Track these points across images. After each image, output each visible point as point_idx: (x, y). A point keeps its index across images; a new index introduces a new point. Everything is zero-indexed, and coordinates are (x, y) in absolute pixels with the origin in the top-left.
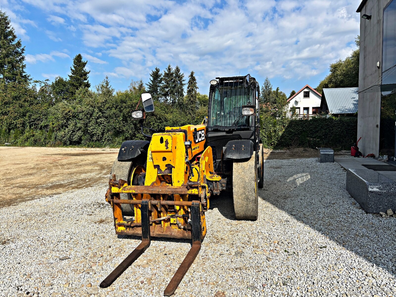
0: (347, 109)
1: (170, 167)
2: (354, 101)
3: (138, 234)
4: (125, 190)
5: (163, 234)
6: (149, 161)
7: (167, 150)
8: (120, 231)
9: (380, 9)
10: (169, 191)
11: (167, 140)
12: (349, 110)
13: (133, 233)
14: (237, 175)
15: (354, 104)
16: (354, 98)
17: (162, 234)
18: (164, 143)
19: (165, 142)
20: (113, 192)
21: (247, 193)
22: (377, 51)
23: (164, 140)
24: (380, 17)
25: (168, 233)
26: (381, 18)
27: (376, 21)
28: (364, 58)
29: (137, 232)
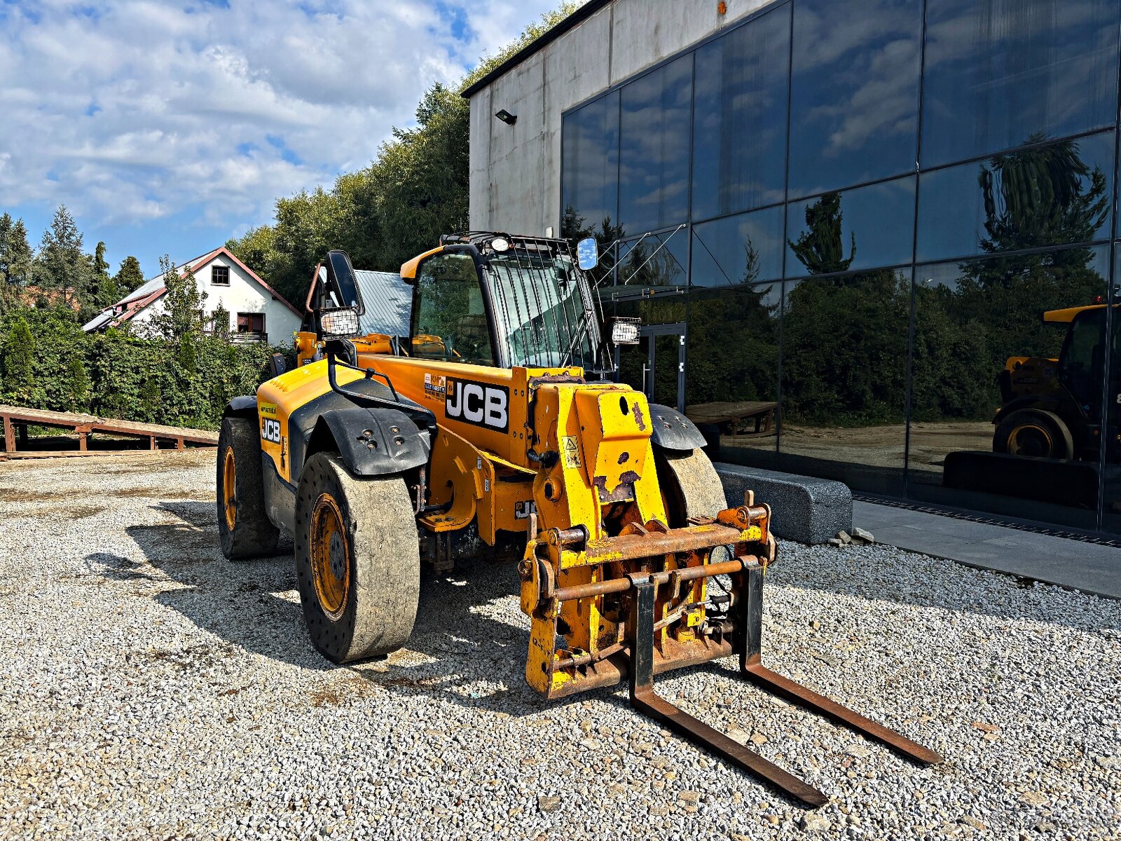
1: (629, 480)
2: (398, 306)
3: (609, 680)
4: (594, 556)
5: (670, 661)
7: (642, 433)
8: (561, 687)
11: (636, 404)
13: (597, 683)
15: (398, 314)
16: (396, 299)
17: (668, 661)
18: (631, 414)
19: (633, 410)
20: (564, 566)
23: (630, 406)
24: (548, 126)
25: (681, 656)
26: (552, 131)
27: (533, 133)
28: (491, 211)
29: (605, 675)
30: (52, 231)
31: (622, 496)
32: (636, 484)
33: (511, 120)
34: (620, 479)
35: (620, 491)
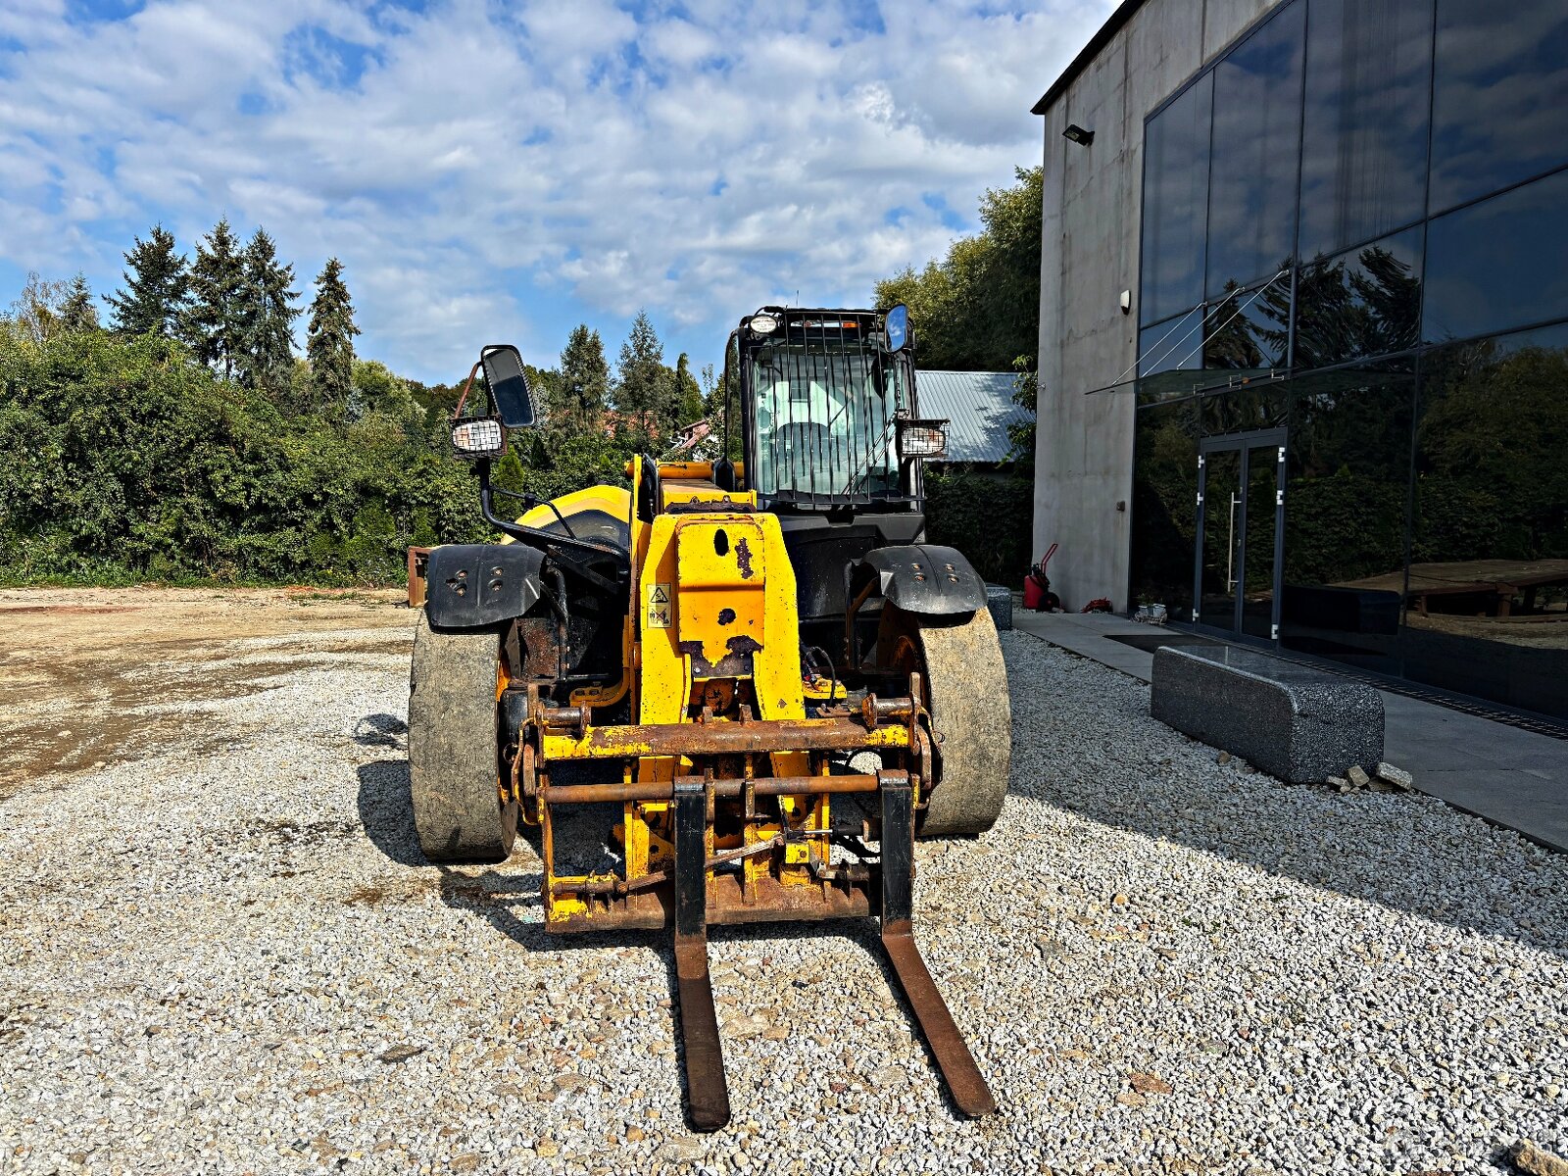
0: (967, 447)
1: (744, 650)
2: (987, 419)
3: (647, 920)
4: (603, 746)
5: (753, 908)
6: (651, 625)
7: (747, 581)
8: (566, 919)
9: (1131, 115)
10: (795, 739)
11: (743, 541)
12: (975, 450)
13: (626, 921)
14: (945, 672)
15: (986, 429)
16: (985, 408)
17: (748, 909)
18: (732, 556)
19: (737, 549)
20: (548, 755)
21: (982, 738)
22: (1119, 254)
23: (732, 543)
24: (1129, 142)
25: (776, 904)
26: (1133, 147)
27: (1111, 153)
28: (1063, 274)
29: (640, 913)
30: (630, 344)
31: (731, 671)
32: (755, 654)
33: (1086, 138)
34: (728, 647)
35: (731, 663)
